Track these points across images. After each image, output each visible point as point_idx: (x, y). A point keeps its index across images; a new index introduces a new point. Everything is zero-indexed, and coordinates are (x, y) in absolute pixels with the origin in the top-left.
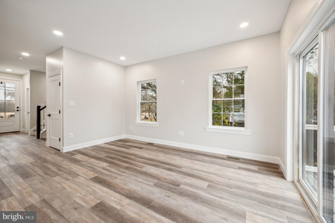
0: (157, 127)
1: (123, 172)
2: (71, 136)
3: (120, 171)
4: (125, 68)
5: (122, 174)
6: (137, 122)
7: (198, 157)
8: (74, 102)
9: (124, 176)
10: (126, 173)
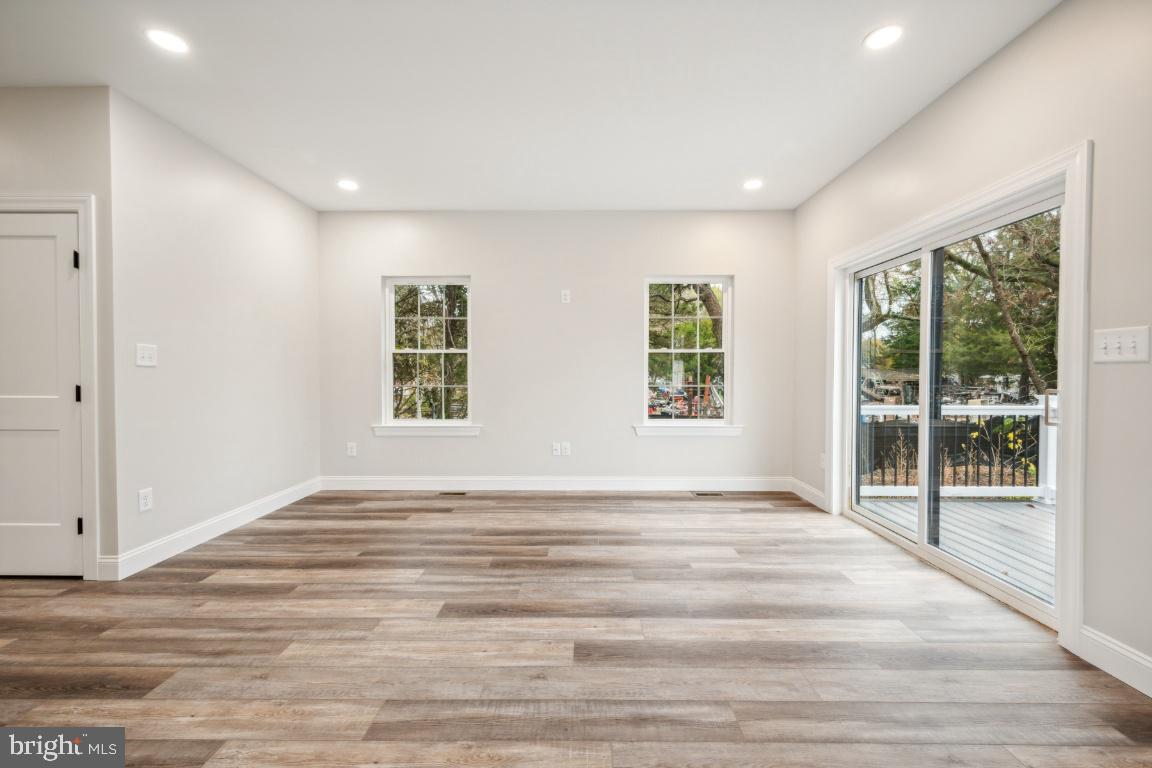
0: (475, 436)
2: (146, 504)
4: (322, 217)
6: (383, 424)
7: (636, 503)
8: (155, 346)
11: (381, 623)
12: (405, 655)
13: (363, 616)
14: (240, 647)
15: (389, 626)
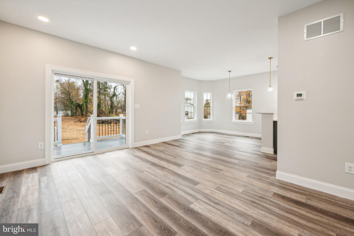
1: (167, 187)
3: (172, 190)
5: (169, 185)
9: (167, 183)
10: (164, 185)
11: (215, 188)
12: (212, 178)
13: (220, 192)
14: (258, 198)
15: (213, 186)
